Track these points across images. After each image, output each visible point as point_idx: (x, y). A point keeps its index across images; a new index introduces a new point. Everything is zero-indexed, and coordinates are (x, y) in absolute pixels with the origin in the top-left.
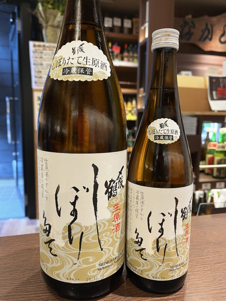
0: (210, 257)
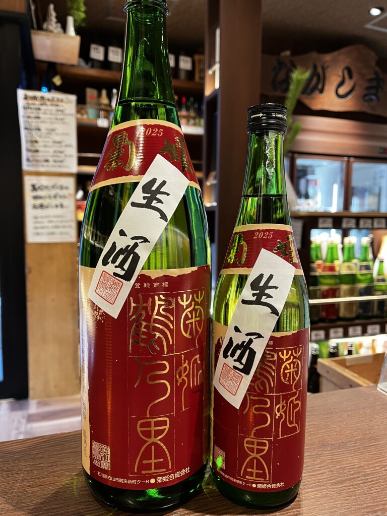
0: (326, 473)
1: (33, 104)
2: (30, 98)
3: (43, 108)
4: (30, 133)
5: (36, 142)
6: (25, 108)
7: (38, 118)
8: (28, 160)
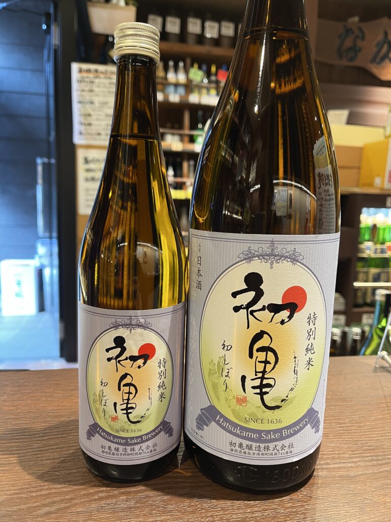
1: (87, 78)
2: (84, 71)
3: (97, 81)
4: (83, 107)
5: (89, 115)
6: (80, 81)
7: (91, 91)
8: (81, 133)
